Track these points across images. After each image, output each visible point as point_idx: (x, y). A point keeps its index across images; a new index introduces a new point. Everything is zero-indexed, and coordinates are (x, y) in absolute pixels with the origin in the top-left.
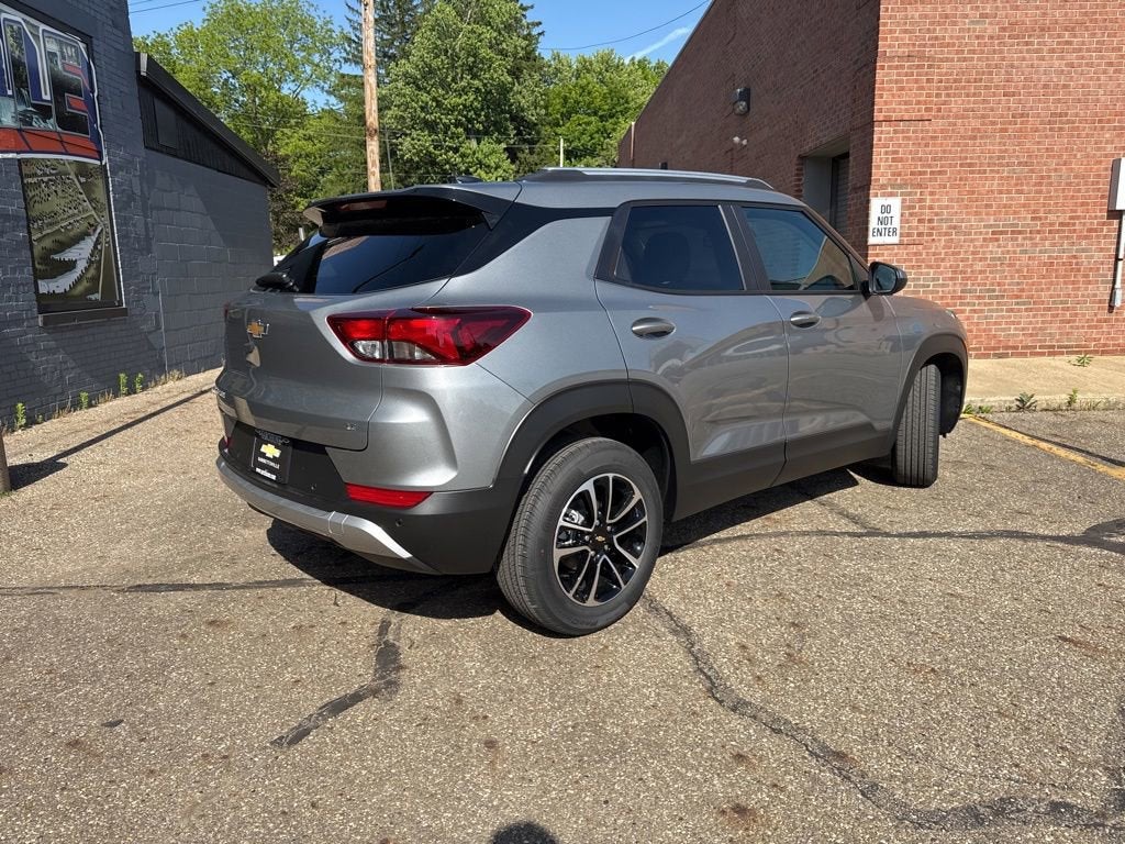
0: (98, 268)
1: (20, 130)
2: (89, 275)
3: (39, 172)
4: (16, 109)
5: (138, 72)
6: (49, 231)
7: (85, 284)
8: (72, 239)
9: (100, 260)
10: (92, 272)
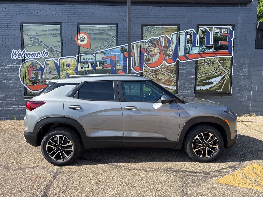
0: (223, 84)
1: (199, 53)
2: (218, 85)
3: (204, 62)
4: (199, 49)
5: (257, 27)
6: (204, 75)
7: (216, 87)
8: (213, 77)
9: (224, 82)
10: (220, 84)
